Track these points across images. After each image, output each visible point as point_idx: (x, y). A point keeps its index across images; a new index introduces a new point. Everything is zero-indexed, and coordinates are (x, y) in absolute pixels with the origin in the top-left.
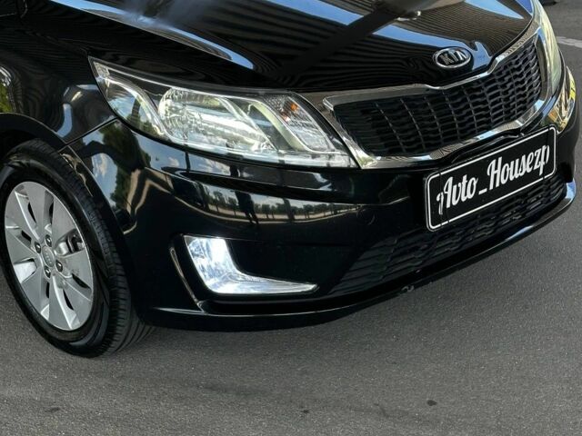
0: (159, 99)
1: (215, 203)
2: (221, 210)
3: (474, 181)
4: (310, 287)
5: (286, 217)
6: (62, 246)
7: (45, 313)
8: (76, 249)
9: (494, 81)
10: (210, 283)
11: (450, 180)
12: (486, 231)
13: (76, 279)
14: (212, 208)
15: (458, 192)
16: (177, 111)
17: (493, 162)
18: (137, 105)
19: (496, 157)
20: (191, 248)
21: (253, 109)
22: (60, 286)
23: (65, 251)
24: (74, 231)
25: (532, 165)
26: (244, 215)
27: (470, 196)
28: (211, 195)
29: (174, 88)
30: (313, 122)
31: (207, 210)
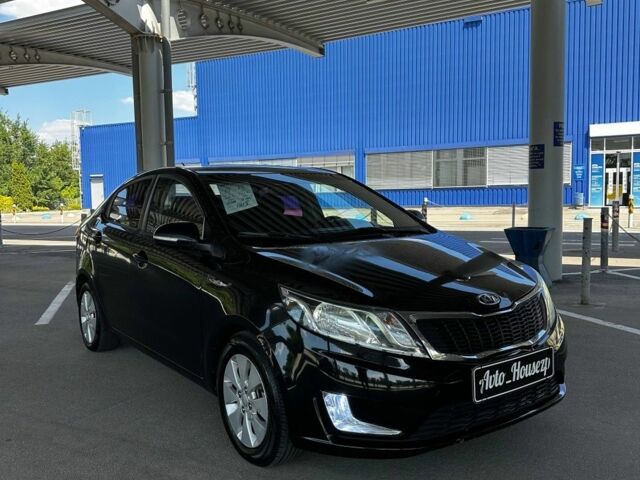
0: (314, 309)
1: (343, 374)
2: (346, 379)
3: (503, 374)
4: (398, 432)
5: (385, 386)
6: (253, 393)
7: (239, 436)
8: (261, 396)
9: (514, 316)
10: (336, 424)
11: (488, 372)
12: (510, 408)
13: (258, 415)
14: (341, 377)
15: (493, 380)
16: (324, 317)
17: (515, 364)
18: (303, 314)
19: (517, 361)
20: (326, 400)
21: (369, 318)
22: (249, 419)
23: (254, 397)
24: (260, 385)
25: (539, 369)
26: (360, 383)
27: (501, 384)
28: (342, 369)
29: (324, 303)
30: (404, 330)
31: (338, 378)
